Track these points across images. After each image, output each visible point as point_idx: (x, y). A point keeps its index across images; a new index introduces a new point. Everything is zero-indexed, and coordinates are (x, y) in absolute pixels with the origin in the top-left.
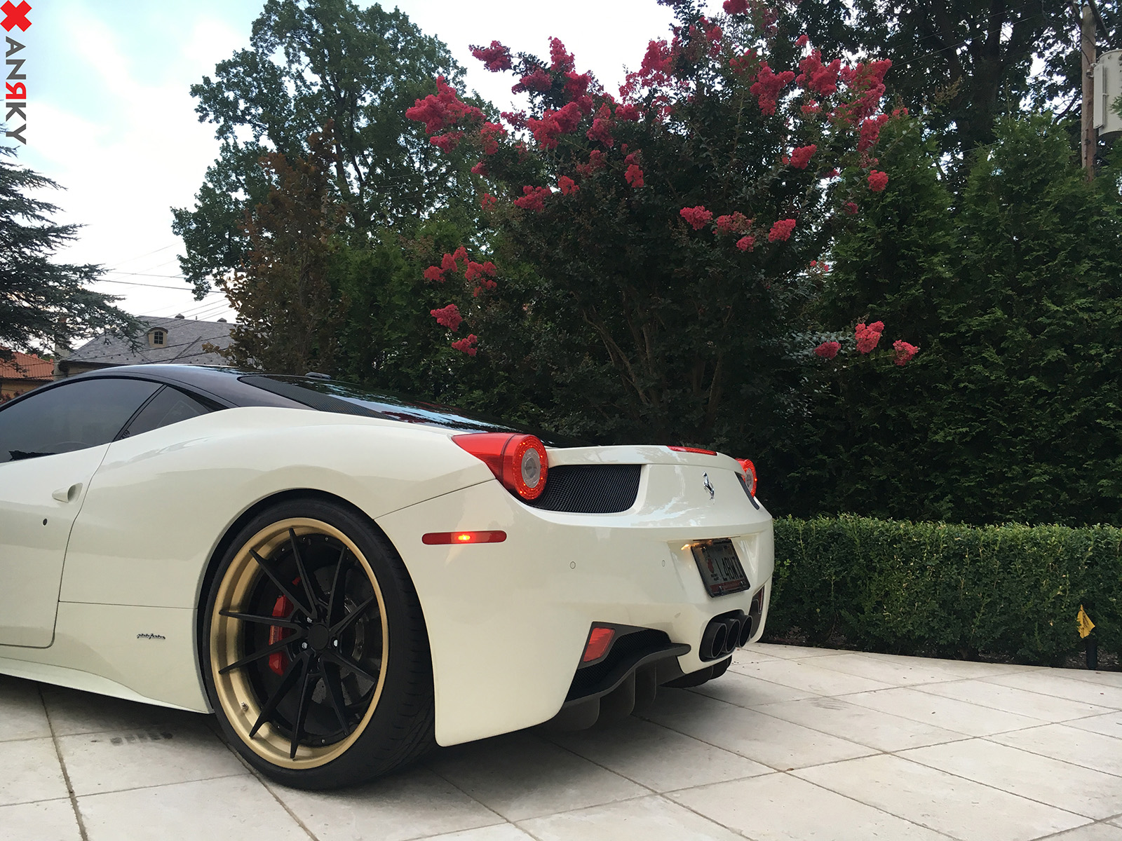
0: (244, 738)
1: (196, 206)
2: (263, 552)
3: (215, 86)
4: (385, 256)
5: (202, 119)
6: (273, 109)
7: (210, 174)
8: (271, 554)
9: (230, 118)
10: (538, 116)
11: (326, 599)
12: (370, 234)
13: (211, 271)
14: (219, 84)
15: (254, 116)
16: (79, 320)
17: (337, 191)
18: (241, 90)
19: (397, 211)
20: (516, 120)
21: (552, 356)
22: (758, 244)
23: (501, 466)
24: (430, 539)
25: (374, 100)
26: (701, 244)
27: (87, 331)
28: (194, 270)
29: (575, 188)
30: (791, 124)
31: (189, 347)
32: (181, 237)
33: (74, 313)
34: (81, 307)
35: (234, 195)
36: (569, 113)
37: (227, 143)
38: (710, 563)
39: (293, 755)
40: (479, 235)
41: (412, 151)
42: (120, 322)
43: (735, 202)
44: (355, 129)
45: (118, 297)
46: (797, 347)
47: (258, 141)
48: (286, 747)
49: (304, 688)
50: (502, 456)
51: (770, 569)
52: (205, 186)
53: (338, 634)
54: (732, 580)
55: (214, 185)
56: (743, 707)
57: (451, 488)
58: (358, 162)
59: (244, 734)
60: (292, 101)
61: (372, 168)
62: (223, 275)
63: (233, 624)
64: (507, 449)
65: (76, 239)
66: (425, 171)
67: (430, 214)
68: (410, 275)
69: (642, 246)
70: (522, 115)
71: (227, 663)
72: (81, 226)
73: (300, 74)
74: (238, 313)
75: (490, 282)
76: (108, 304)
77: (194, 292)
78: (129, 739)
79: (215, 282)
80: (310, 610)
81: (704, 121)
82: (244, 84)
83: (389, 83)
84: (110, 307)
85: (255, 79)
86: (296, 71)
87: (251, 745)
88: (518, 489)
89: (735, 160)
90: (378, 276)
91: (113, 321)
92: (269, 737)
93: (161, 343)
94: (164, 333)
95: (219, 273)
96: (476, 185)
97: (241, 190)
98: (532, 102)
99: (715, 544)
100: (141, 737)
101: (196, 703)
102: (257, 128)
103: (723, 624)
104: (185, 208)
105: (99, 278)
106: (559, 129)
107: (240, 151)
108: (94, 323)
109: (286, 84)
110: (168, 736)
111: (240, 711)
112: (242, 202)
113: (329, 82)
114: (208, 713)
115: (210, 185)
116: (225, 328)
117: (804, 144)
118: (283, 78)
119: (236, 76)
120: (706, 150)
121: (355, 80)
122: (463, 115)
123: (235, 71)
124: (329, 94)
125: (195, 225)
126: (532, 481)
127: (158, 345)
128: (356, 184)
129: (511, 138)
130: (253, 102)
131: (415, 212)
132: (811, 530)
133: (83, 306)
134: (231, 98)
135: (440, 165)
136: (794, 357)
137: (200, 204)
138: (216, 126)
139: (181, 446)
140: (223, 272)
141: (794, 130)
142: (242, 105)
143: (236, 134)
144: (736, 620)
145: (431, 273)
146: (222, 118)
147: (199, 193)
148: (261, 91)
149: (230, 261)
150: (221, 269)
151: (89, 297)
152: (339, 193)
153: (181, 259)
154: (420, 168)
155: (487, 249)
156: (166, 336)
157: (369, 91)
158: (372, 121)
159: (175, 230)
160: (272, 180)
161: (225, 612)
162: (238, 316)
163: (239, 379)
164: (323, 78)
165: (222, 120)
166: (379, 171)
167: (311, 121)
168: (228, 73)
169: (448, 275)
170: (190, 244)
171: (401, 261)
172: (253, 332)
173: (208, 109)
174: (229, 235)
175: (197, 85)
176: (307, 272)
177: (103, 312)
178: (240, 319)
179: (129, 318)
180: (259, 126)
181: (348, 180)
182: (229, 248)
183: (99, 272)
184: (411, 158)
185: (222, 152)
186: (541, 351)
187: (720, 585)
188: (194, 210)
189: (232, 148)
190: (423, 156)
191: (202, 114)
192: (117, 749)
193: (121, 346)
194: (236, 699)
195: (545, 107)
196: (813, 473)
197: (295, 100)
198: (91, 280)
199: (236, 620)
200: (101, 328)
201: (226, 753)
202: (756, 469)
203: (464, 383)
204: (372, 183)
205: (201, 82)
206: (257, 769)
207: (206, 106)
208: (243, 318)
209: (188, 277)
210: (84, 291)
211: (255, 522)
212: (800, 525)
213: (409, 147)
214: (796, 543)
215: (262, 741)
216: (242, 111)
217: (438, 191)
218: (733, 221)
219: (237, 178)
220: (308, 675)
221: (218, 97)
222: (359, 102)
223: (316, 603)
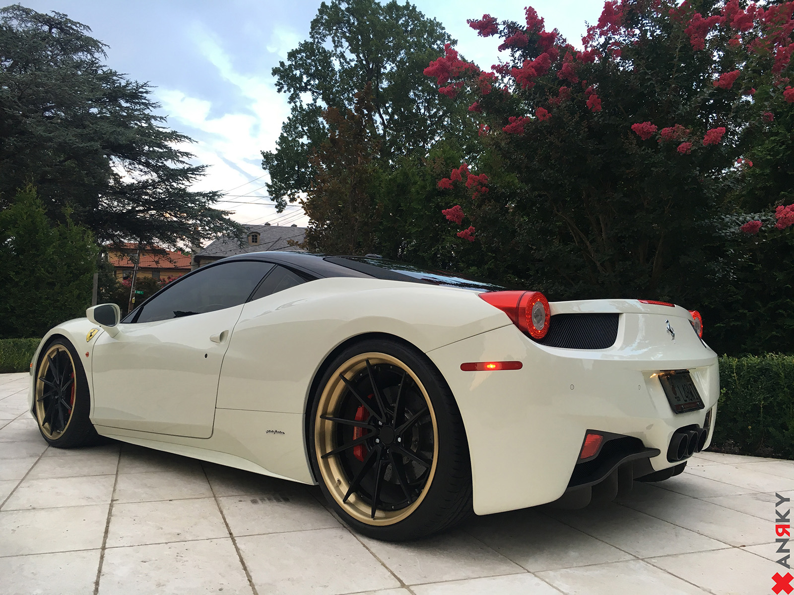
0: (339, 501)
1: (277, 149)
2: (348, 376)
3: (287, 67)
4: (405, 175)
5: (279, 91)
6: (325, 80)
7: (285, 127)
8: (354, 378)
9: (298, 88)
10: (518, 65)
11: (392, 409)
12: (390, 161)
13: (287, 193)
14: (290, 66)
15: (313, 86)
16: (207, 228)
17: (368, 133)
18: (304, 69)
19: (409, 144)
20: (502, 70)
21: (531, 239)
22: (694, 148)
23: (515, 314)
24: (466, 367)
25: (392, 68)
26: (647, 151)
27: (212, 235)
28: (276, 192)
29: (549, 116)
30: (715, 56)
31: (274, 244)
32: (267, 171)
33: (204, 224)
34: (208, 220)
35: (301, 140)
36: (542, 61)
37: (296, 105)
38: (673, 388)
39: (373, 516)
40: (466, 158)
41: (419, 101)
42: (232, 228)
43: (674, 118)
44: (380, 89)
45: (231, 212)
46: (726, 226)
47: (316, 102)
48: (369, 511)
49: (379, 470)
50: (517, 308)
51: (717, 396)
52: (282, 134)
53: (402, 433)
54: (691, 401)
55: (287, 134)
56: (697, 498)
57: (476, 332)
58: (382, 112)
59: (340, 500)
60: (338, 73)
61: (392, 116)
62: (294, 195)
63: (329, 424)
64: (521, 302)
65: (204, 175)
66: (428, 115)
67: (432, 145)
68: (424, 187)
69: (599, 155)
70: (507, 65)
71: (325, 450)
72: (207, 166)
73: (343, 54)
74: (310, 218)
75: (484, 188)
76: (224, 217)
77: (276, 207)
78: (263, 500)
79: (289, 199)
80: (381, 416)
81: (648, 58)
82: (306, 64)
83: (403, 55)
84: (225, 219)
85: (313, 61)
86: (339, 52)
87: (344, 507)
88: (530, 332)
89: (673, 85)
90: (401, 188)
91: (228, 228)
92: (355, 502)
93: (256, 242)
94: (258, 236)
95: (291, 194)
96: (464, 123)
97: (305, 137)
98: (513, 56)
99: (677, 373)
100: (269, 499)
101: (305, 478)
102: (315, 94)
103: (685, 435)
104: (270, 151)
105: (219, 200)
106: (535, 73)
107: (304, 110)
108: (216, 229)
109: (334, 62)
110: (286, 500)
111: (335, 484)
112: (306, 145)
113: (362, 58)
114: (313, 485)
115: (285, 135)
116: (296, 231)
117: (729, 70)
118: (332, 58)
119: (301, 59)
120: (649, 79)
121: (379, 55)
122: (463, 70)
123: (300, 56)
124: (362, 67)
125: (276, 162)
126: (539, 326)
127: (254, 244)
128: (381, 127)
129: (501, 81)
130: (312, 76)
131: (421, 144)
132: (743, 365)
133: (209, 219)
134: (298, 75)
135: (438, 110)
136: (723, 234)
137: (279, 148)
138: (289, 94)
139: (290, 305)
140: (294, 193)
141: (718, 60)
142: (305, 79)
143: (301, 99)
144: (695, 432)
145: (441, 184)
146: (292, 89)
147: (278, 140)
148: (317, 68)
149: (299, 185)
150: (293, 191)
151: (213, 213)
152: (370, 134)
153: (268, 185)
154: (424, 113)
155: (472, 168)
156: (260, 238)
157: (389, 62)
158: (391, 83)
159: (264, 166)
160: (325, 128)
161: (323, 417)
162: (310, 220)
163: (324, 259)
164: (358, 56)
165: (292, 90)
166: (396, 117)
167: (351, 87)
168: (296, 58)
169: (455, 185)
170: (273, 175)
171: (417, 178)
172: (319, 231)
173: (283, 84)
174: (298, 168)
175: (276, 68)
176: (354, 189)
177: (222, 222)
178: (311, 222)
179: (237, 226)
180: (316, 92)
181: (375, 125)
182: (298, 177)
183: (219, 196)
184: (418, 107)
185: (293, 111)
186: (523, 236)
187: (682, 405)
188: (275, 152)
189: (299, 108)
190: (426, 105)
191: (279, 87)
192: (255, 506)
193: (233, 244)
194: (333, 476)
195: (523, 59)
196: (736, 324)
197: (339, 72)
198: (214, 201)
199: (331, 422)
200: (220, 232)
201: (326, 513)
202: (702, 318)
203: (463, 262)
204: (392, 126)
205: (278, 65)
206: (349, 524)
207: (282, 82)
208: (313, 221)
209: (272, 197)
210: (210, 209)
211: (342, 356)
212: (734, 362)
213: (416, 98)
214: (731, 376)
215: (350, 504)
216: (305, 83)
217: (437, 129)
218: (674, 131)
219: (302, 129)
220: (381, 461)
221: (290, 74)
222: (382, 70)
223: (385, 412)
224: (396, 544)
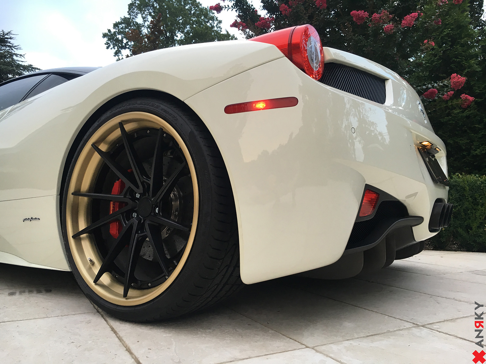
0: (89, 282)
2: (103, 146)
3: (113, 33)
5: (108, 48)
8: (110, 149)
9: (120, 47)
11: (149, 176)
14: (115, 32)
15: (130, 46)
18: (125, 35)
24: (231, 109)
25: (182, 36)
37: (119, 58)
39: (125, 295)
48: (120, 290)
59: (90, 280)
63: (83, 201)
64: (292, 38)
71: (79, 230)
80: (138, 187)
82: (125, 32)
83: (188, 29)
85: (130, 30)
86: (147, 25)
87: (95, 289)
92: (111, 285)
109: (143, 31)
111: (88, 266)
118: (142, 28)
119: (122, 28)
121: (173, 28)
123: (121, 26)
126: (316, 66)
130: (130, 39)
134: (120, 38)
138: (114, 51)
142: (125, 41)
143: (122, 54)
157: (179, 32)
161: (76, 193)
165: (116, 48)
168: (118, 27)
173: (110, 43)
175: (105, 33)
191: (108, 46)
194: (85, 255)
199: (86, 199)
205: (107, 32)
207: (109, 42)
215: (102, 286)
216: (125, 44)
220: (137, 234)
221: (114, 38)
222: (175, 37)
223: (142, 181)
224: (151, 325)
